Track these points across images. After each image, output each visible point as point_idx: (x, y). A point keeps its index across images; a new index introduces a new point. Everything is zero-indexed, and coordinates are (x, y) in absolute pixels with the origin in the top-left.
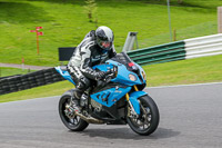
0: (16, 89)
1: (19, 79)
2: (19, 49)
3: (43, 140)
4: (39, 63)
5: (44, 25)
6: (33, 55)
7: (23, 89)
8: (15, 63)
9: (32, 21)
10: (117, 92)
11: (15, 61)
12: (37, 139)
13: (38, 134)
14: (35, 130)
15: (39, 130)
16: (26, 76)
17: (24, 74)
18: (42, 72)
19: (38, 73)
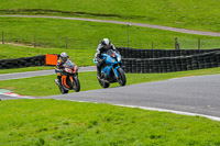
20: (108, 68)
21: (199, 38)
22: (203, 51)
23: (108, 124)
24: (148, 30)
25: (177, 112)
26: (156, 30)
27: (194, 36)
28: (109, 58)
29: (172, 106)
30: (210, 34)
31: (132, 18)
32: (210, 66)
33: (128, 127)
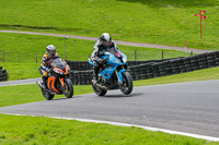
0: (179, 72)
1: (182, 62)
2: (182, 33)
3: (205, 122)
4: (201, 46)
5: (208, 9)
6: (196, 38)
7: (185, 71)
8: (178, 46)
13: (200, 116)
14: (197, 112)
16: (189, 59)
17: (186, 56)
18: (205, 55)
19: (200, 56)
20: (110, 70)
21: (136, 50)
22: (139, 63)
23: (45, 137)
24: (85, 42)
25: (113, 123)
27: (130, 48)
28: (112, 58)
29: (108, 117)
30: (146, 46)
31: (69, 30)
32: (147, 78)
33: (65, 139)
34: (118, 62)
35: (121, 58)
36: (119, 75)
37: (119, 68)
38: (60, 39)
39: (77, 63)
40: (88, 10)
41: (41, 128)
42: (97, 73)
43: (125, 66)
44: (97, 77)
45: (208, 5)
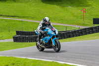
1: (75, 32)
2: (75, 19)
4: (84, 25)
5: (86, 8)
6: (81, 21)
7: (77, 36)
8: (73, 25)
9: (81, 6)
10: (48, 38)
11: (73, 24)
12: (83, 59)
13: (83, 56)
14: (82, 55)
15: (84, 55)
16: (78, 31)
17: (77, 29)
18: (85, 29)
19: (83, 29)
24: (31, 23)
25: (44, 60)
26: (35, 23)
29: (42, 57)
31: (24, 17)
34: (53, 33)
35: (55, 31)
36: (53, 41)
37: (53, 37)
38: (20, 21)
39: (28, 32)
40: (32, 8)
41: (11, 62)
42: (40, 38)
43: (57, 36)
44: (40, 41)
45: (87, 6)
